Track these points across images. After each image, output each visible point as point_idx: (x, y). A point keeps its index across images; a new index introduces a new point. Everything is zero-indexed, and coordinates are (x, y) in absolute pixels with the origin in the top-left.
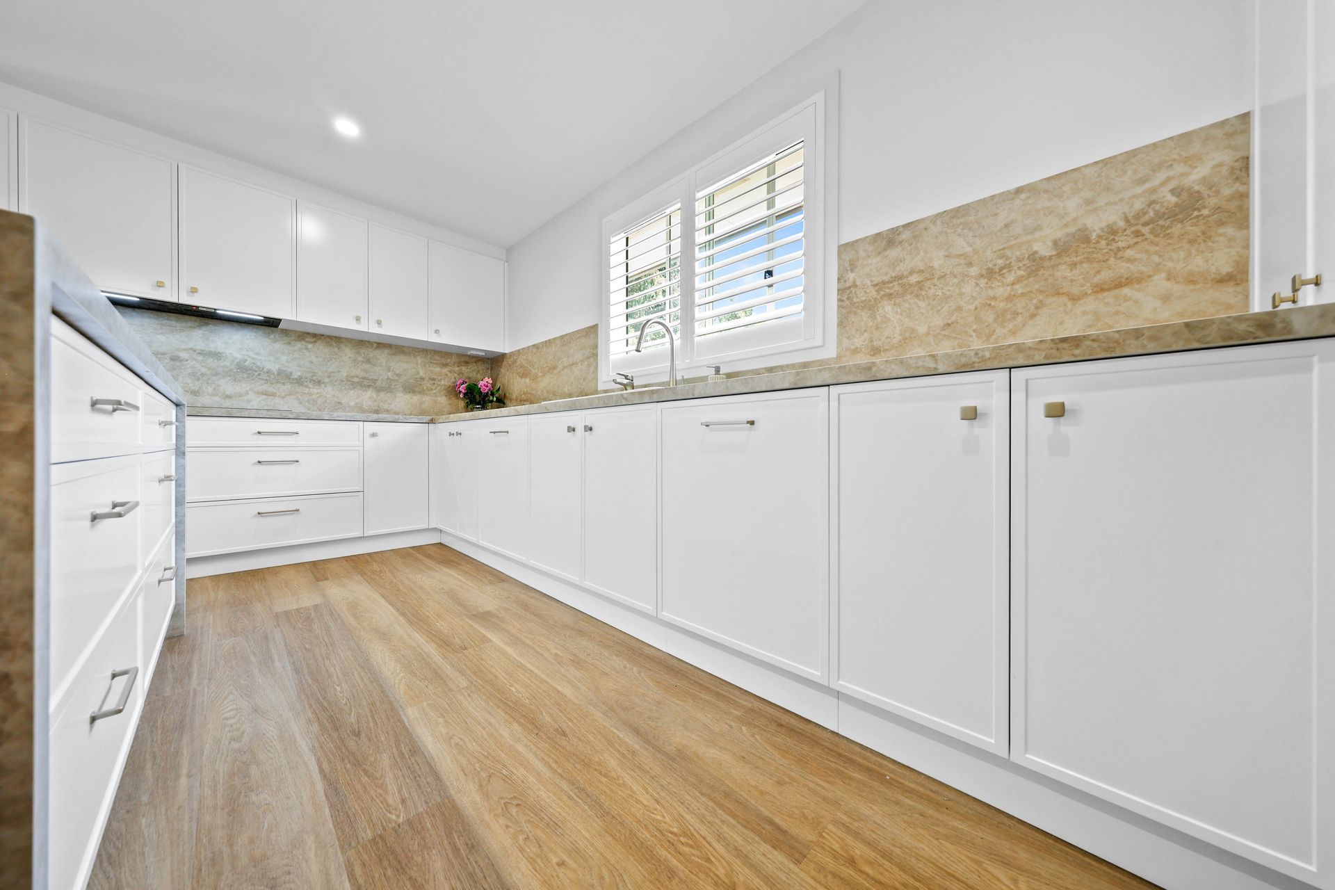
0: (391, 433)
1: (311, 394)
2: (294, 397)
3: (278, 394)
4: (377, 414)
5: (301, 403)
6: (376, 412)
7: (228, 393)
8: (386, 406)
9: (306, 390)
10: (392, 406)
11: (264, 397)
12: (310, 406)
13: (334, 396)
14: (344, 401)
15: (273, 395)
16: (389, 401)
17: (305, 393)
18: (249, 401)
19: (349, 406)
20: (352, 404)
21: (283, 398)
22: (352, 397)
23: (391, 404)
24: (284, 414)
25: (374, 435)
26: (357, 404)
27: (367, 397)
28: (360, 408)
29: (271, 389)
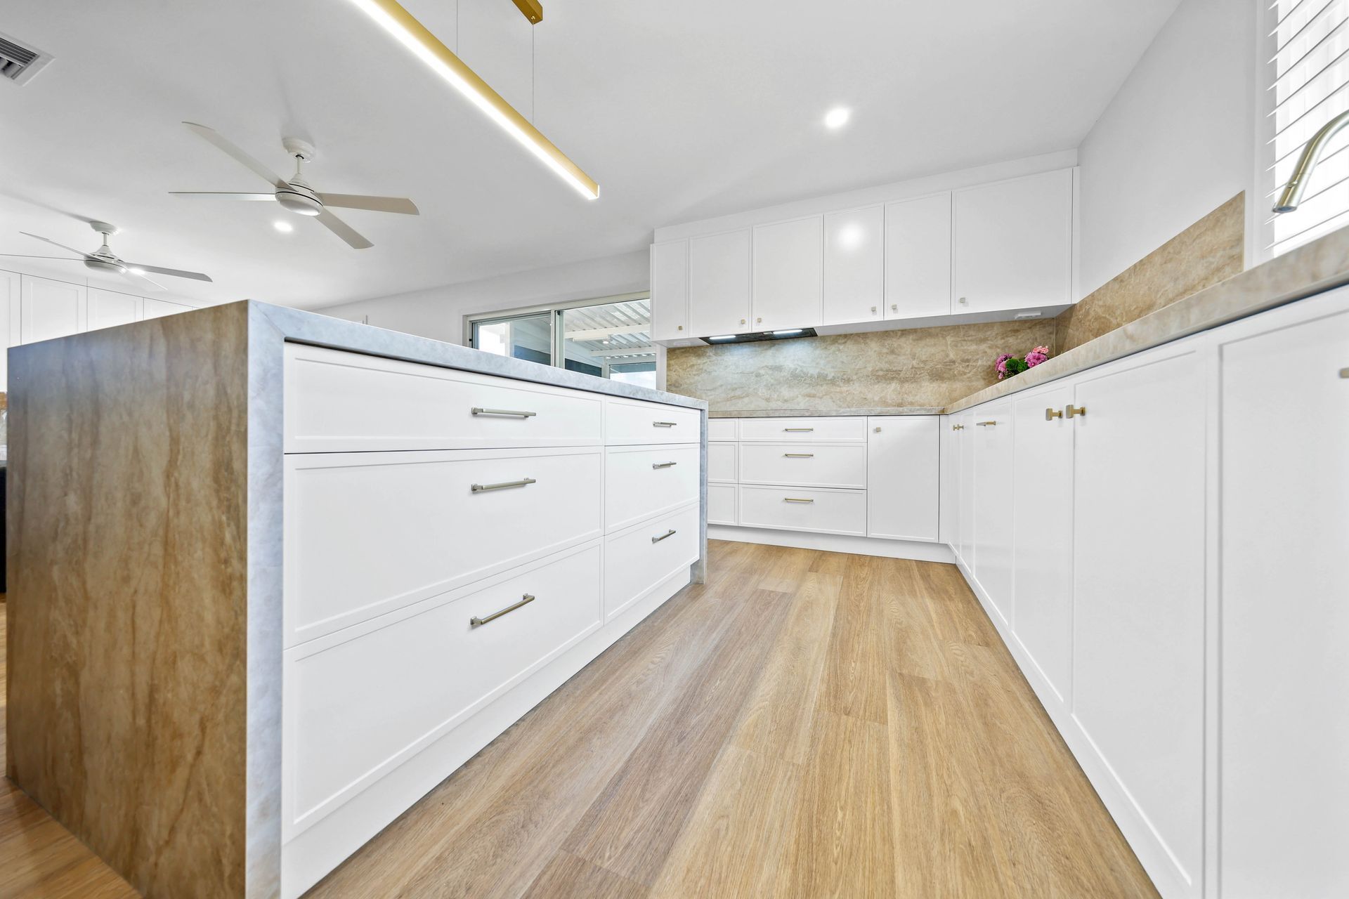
0: (897, 427)
1: (841, 393)
2: (828, 397)
3: (818, 395)
4: (900, 409)
5: (834, 402)
6: (900, 405)
7: (786, 398)
8: (910, 399)
9: (838, 389)
10: (917, 398)
11: (808, 398)
12: (841, 403)
13: (861, 392)
14: (869, 396)
15: (814, 396)
16: (913, 392)
17: (837, 392)
18: (798, 404)
19: (874, 401)
20: (876, 399)
21: (821, 398)
22: (878, 392)
23: (916, 395)
24: (802, 413)
25: (878, 430)
26: (881, 398)
27: (891, 391)
28: (884, 402)
29: (813, 392)
